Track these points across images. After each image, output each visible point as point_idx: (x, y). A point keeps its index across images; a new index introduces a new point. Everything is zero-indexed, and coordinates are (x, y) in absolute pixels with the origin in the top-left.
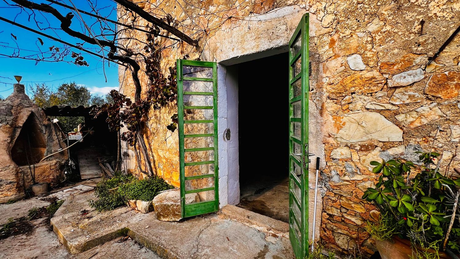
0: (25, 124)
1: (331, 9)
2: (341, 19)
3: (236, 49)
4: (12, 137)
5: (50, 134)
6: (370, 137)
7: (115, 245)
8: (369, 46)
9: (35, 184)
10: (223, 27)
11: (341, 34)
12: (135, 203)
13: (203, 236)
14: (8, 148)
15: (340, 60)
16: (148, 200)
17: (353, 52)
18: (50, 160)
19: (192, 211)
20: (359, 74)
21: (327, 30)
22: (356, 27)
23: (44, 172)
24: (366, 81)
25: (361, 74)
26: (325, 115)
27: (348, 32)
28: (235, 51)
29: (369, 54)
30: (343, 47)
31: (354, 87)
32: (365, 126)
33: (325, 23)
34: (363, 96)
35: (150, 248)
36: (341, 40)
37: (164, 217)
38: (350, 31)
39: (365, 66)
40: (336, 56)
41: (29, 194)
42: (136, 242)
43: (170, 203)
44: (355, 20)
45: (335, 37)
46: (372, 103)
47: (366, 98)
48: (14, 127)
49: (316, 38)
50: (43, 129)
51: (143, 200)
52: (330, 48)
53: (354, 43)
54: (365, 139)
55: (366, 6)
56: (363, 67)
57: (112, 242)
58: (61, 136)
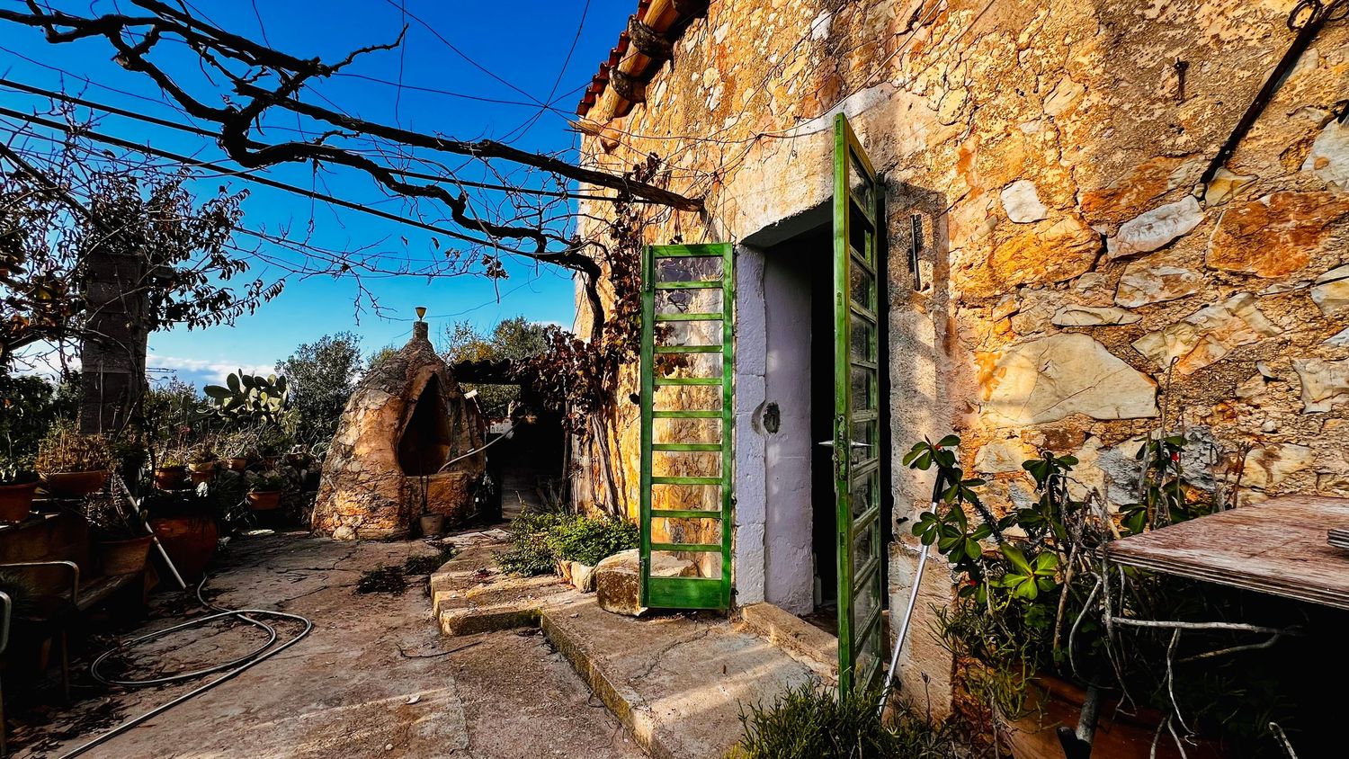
0: (421, 397)
1: (957, 77)
2: (980, 97)
3: (770, 205)
4: (402, 419)
5: (458, 419)
6: (1070, 408)
7: (511, 638)
8: (1051, 155)
9: (427, 513)
10: (749, 160)
11: (983, 134)
12: (569, 567)
13: (674, 653)
14: (395, 439)
15: (984, 200)
16: (592, 564)
17: (1012, 175)
18: (453, 471)
19: (665, 595)
20: (1030, 233)
21: (951, 129)
22: (1016, 111)
23: (441, 493)
24: (1051, 248)
25: (1035, 231)
26: (955, 352)
27: (999, 127)
28: (769, 210)
29: (1051, 176)
30: (988, 166)
31: (1022, 268)
32: (1054, 375)
33: (945, 114)
34: (1044, 293)
35: (566, 655)
36: (982, 149)
37: (612, 603)
38: (1005, 123)
39: (1044, 208)
40: (976, 192)
41: (414, 533)
42: (548, 642)
43: (624, 572)
44: (1014, 94)
45: (970, 145)
46: (1069, 307)
47: (1053, 296)
48: (405, 401)
49: (928, 155)
50: (449, 406)
51: (583, 563)
52: (959, 174)
53: (1014, 151)
54: (1056, 413)
55: (1039, 53)
56: (1038, 210)
57: (509, 632)
58: (474, 424)
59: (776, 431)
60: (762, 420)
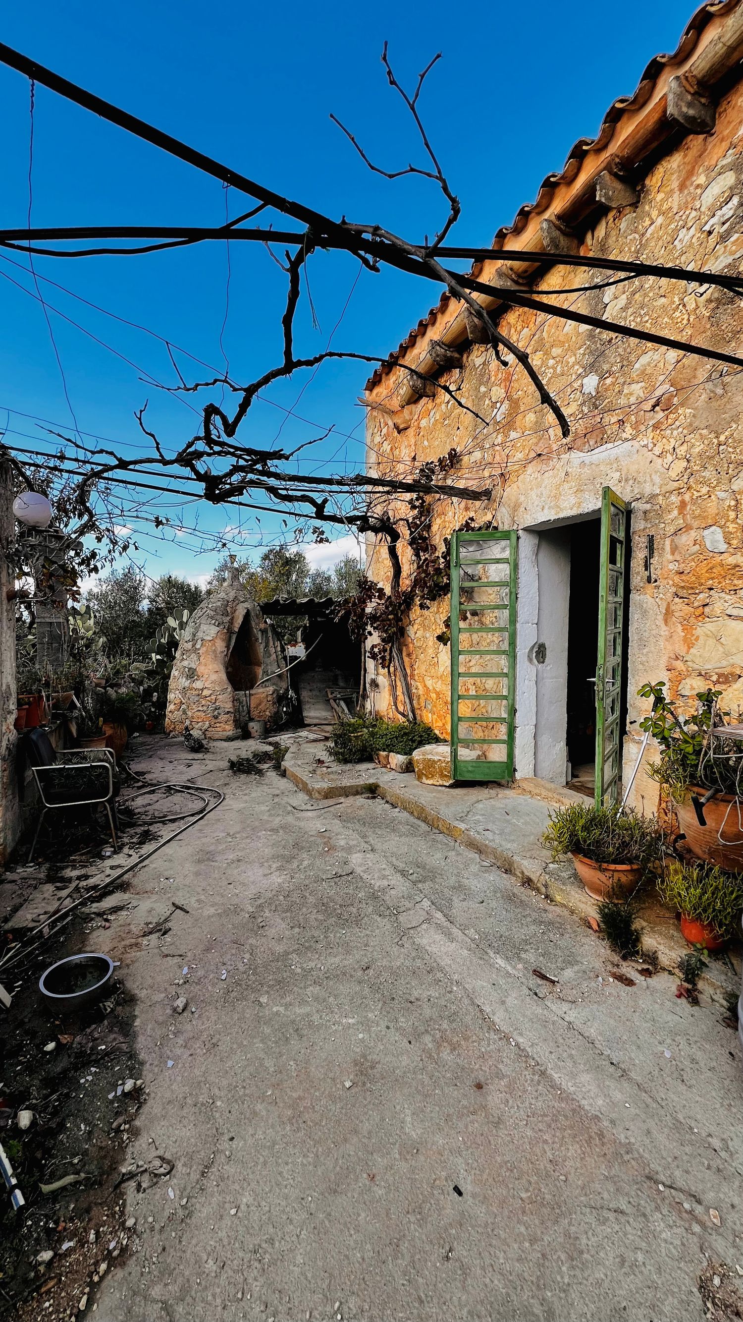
0: (240, 628)
1: (682, 450)
2: (695, 468)
3: (547, 507)
4: (228, 647)
5: (267, 646)
6: (731, 661)
7: (360, 800)
8: (732, 515)
9: (251, 720)
10: (530, 469)
11: (695, 493)
12: (388, 756)
13: (480, 806)
14: (225, 662)
15: (693, 533)
16: (406, 754)
17: (710, 522)
18: (266, 686)
19: (469, 771)
20: (718, 559)
21: (676, 484)
22: (715, 483)
23: (260, 704)
24: (729, 569)
25: (721, 558)
26: (670, 623)
27: (705, 490)
28: (546, 511)
29: (731, 527)
30: (697, 512)
31: (712, 579)
32: (724, 643)
33: (673, 474)
34: (723, 595)
35: (405, 809)
36: (694, 501)
37: (427, 778)
38: (708, 489)
39: (726, 546)
40: (688, 528)
41: (246, 735)
42: (387, 802)
43: (436, 758)
44: (714, 472)
45: (687, 497)
46: (736, 605)
47: (728, 597)
48: (230, 631)
49: (660, 498)
50: (259, 635)
51: (398, 753)
52: (679, 514)
53: (712, 507)
54: (724, 663)
55: (731, 450)
56: (723, 547)
57: (358, 797)
58: (279, 649)
59: (543, 662)
60: (534, 654)
